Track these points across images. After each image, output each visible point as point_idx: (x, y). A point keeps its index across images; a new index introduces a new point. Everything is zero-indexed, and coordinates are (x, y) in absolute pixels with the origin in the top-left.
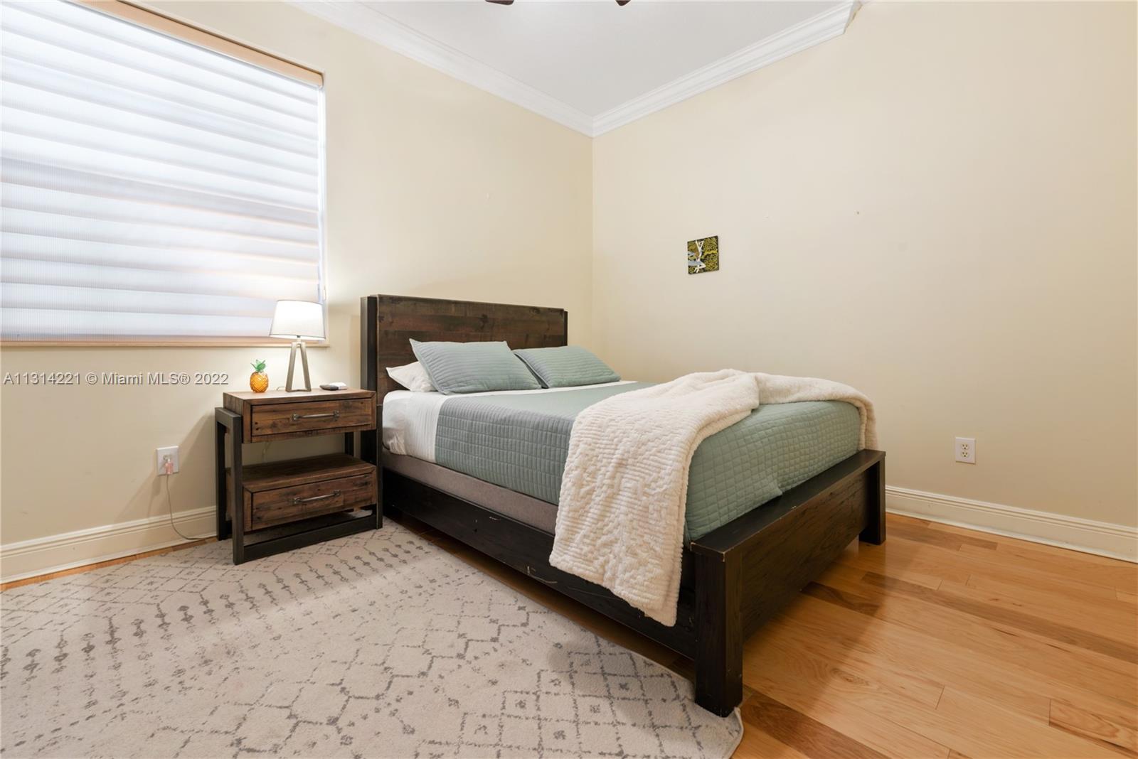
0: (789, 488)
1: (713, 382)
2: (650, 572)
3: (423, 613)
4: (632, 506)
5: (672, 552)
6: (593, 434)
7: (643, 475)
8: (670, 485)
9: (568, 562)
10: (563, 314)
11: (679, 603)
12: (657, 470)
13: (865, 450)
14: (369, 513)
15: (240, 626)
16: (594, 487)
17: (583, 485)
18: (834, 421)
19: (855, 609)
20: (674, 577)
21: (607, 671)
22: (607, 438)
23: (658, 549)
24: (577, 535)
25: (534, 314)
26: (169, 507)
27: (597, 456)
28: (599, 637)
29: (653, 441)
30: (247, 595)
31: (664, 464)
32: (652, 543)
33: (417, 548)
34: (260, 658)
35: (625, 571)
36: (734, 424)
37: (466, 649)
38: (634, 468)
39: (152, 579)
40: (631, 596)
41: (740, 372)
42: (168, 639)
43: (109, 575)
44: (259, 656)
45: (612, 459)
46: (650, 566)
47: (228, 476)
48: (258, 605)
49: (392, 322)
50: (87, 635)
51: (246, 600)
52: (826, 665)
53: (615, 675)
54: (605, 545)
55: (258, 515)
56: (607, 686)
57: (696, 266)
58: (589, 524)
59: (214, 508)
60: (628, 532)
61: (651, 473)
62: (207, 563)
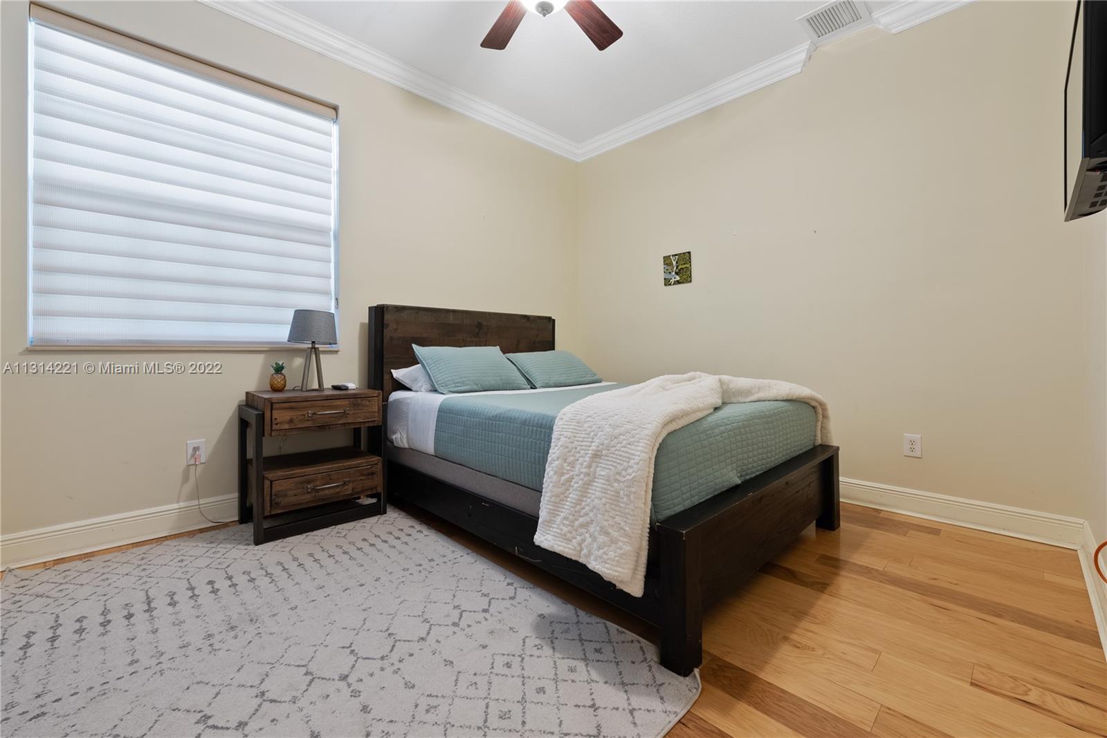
0: (748, 477)
1: (681, 384)
2: (620, 548)
3: (423, 587)
4: (605, 491)
5: (640, 532)
6: (572, 429)
7: (615, 464)
8: (638, 473)
9: (550, 541)
10: (551, 321)
11: (646, 577)
12: (628, 460)
13: (821, 445)
14: (374, 501)
15: (261, 598)
16: (573, 476)
17: (563, 473)
18: (791, 418)
19: (807, 587)
20: (642, 553)
21: (584, 638)
22: (584, 432)
23: (627, 529)
24: (558, 517)
25: (524, 321)
26: (196, 494)
27: (576, 448)
28: (578, 609)
29: (623, 435)
30: (266, 571)
31: (633, 455)
32: (623, 524)
33: (418, 531)
34: (279, 625)
35: (599, 548)
36: (697, 421)
37: (460, 619)
38: (607, 458)
39: (182, 557)
40: (604, 570)
41: (707, 375)
42: (198, 609)
43: (144, 553)
44: (278, 623)
45: (588, 450)
46: (620, 543)
47: (250, 466)
48: (277, 580)
49: (397, 329)
50: (127, 605)
51: (266, 576)
52: (778, 634)
53: (591, 641)
54: (582, 526)
55: (276, 500)
56: (584, 650)
57: (671, 279)
58: (569, 507)
59: (236, 495)
60: (601, 514)
61: (622, 462)
62: (230, 544)
